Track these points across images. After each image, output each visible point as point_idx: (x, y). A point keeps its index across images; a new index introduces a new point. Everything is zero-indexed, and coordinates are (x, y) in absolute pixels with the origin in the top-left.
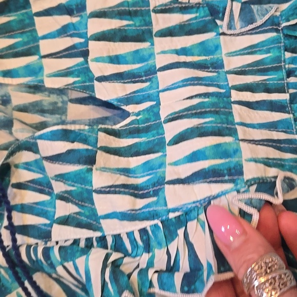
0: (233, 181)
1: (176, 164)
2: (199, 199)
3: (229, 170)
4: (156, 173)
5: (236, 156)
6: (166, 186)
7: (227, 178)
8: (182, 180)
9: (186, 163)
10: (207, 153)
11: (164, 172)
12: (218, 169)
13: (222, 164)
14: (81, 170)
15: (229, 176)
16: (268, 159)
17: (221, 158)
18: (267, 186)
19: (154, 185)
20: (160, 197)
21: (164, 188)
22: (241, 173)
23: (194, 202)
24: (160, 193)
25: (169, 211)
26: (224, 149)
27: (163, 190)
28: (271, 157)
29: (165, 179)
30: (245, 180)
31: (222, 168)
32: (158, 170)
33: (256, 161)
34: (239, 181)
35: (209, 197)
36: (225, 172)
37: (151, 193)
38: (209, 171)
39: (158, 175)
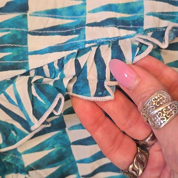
0: (135, 29)
1: (94, 11)
2: (110, 37)
3: (134, 21)
4: (79, 18)
5: (139, 12)
6: (86, 27)
7: (131, 26)
8: (98, 23)
9: (102, 11)
10: (119, 8)
11: (85, 18)
12: (126, 21)
13: (129, 18)
14: (18, 16)
15: (133, 25)
16: (163, 13)
17: (129, 13)
18: (159, 34)
19: (77, 26)
20: (81, 34)
21: (85, 28)
22: (142, 24)
23: (106, 39)
24: (82, 32)
25: (86, 43)
26: (131, 6)
27: (84, 29)
28: (166, 11)
29: (85, 23)
30: (144, 30)
31: (128, 20)
32: (81, 16)
33: (154, 14)
34: (140, 30)
35: (118, 37)
36: (131, 22)
37: (74, 32)
38: (119, 20)
39: (81, 20)
